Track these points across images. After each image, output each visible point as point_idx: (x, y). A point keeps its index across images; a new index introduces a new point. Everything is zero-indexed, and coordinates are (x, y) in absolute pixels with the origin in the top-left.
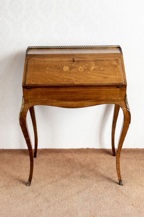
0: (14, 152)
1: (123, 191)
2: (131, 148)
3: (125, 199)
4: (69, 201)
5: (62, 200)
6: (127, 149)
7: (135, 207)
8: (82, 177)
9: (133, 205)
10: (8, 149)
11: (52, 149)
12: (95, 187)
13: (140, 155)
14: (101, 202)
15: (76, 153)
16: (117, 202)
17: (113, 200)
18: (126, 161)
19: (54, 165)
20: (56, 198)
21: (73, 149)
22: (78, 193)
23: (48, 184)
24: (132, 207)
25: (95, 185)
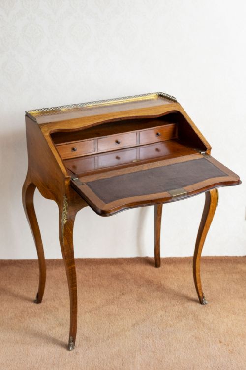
1: (206, 322)
2: (215, 256)
3: (209, 334)
4: (121, 338)
5: (109, 337)
6: (211, 257)
7: (225, 345)
8: (140, 299)
9: (221, 342)
11: (89, 259)
12: (161, 316)
13: (230, 265)
14: (170, 339)
15: (128, 264)
16: (196, 338)
17: (190, 336)
18: (209, 276)
19: (93, 284)
20: (99, 334)
21: (123, 258)
22: (134, 325)
23: (86, 313)
24: (219, 345)
25: (161, 313)
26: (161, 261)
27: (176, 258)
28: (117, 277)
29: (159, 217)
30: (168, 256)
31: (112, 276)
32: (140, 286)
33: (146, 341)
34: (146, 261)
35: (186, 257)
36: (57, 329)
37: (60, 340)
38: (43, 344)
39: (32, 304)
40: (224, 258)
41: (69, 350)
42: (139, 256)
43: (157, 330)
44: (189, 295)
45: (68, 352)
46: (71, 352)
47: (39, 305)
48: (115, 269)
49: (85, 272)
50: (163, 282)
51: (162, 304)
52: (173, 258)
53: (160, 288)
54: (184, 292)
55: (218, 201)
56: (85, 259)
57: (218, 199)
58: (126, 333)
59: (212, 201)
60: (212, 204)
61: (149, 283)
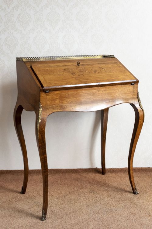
0: (19, 172)
1: (138, 204)
3: (141, 211)
4: (79, 213)
5: (70, 213)
8: (92, 191)
9: (150, 216)
10: (12, 170)
11: (59, 169)
12: (107, 201)
14: (114, 214)
15: (84, 173)
16: (132, 213)
20: (64, 211)
21: (81, 169)
22: (88, 206)
23: (55, 199)
24: (149, 218)
25: (106, 199)
26: (106, 170)
27: (115, 168)
28: (77, 179)
29: (104, 138)
30: (111, 167)
31: (74, 179)
32: (92, 184)
33: (97, 215)
34: (96, 170)
35: (122, 168)
36: (35, 208)
37: (36, 214)
38: (23, 217)
39: (19, 194)
40: (147, 169)
41: (42, 220)
42: (91, 167)
43: (105, 209)
44: (125, 189)
45: (41, 222)
46: (44, 222)
47: (24, 195)
48: (75, 176)
49: (56, 177)
50: (107, 182)
51: (107, 194)
52: (114, 169)
53: (106, 185)
54: (122, 187)
55: (144, 119)
56: (56, 169)
57: (144, 117)
58: (83, 211)
59: (140, 118)
60: (140, 121)
61: (98, 183)
